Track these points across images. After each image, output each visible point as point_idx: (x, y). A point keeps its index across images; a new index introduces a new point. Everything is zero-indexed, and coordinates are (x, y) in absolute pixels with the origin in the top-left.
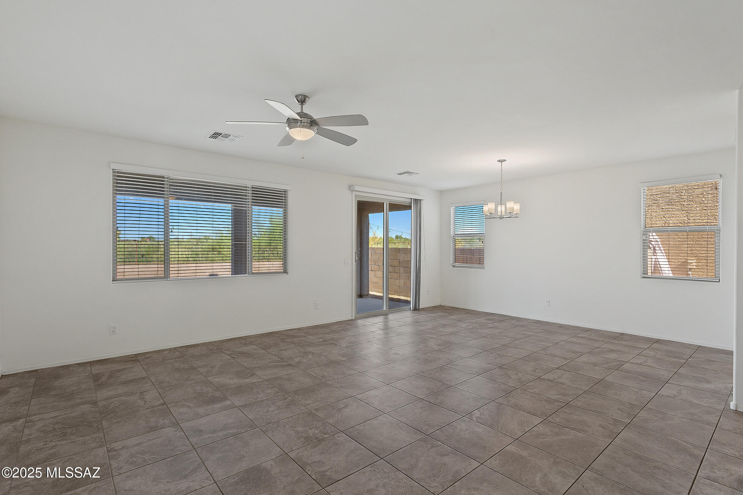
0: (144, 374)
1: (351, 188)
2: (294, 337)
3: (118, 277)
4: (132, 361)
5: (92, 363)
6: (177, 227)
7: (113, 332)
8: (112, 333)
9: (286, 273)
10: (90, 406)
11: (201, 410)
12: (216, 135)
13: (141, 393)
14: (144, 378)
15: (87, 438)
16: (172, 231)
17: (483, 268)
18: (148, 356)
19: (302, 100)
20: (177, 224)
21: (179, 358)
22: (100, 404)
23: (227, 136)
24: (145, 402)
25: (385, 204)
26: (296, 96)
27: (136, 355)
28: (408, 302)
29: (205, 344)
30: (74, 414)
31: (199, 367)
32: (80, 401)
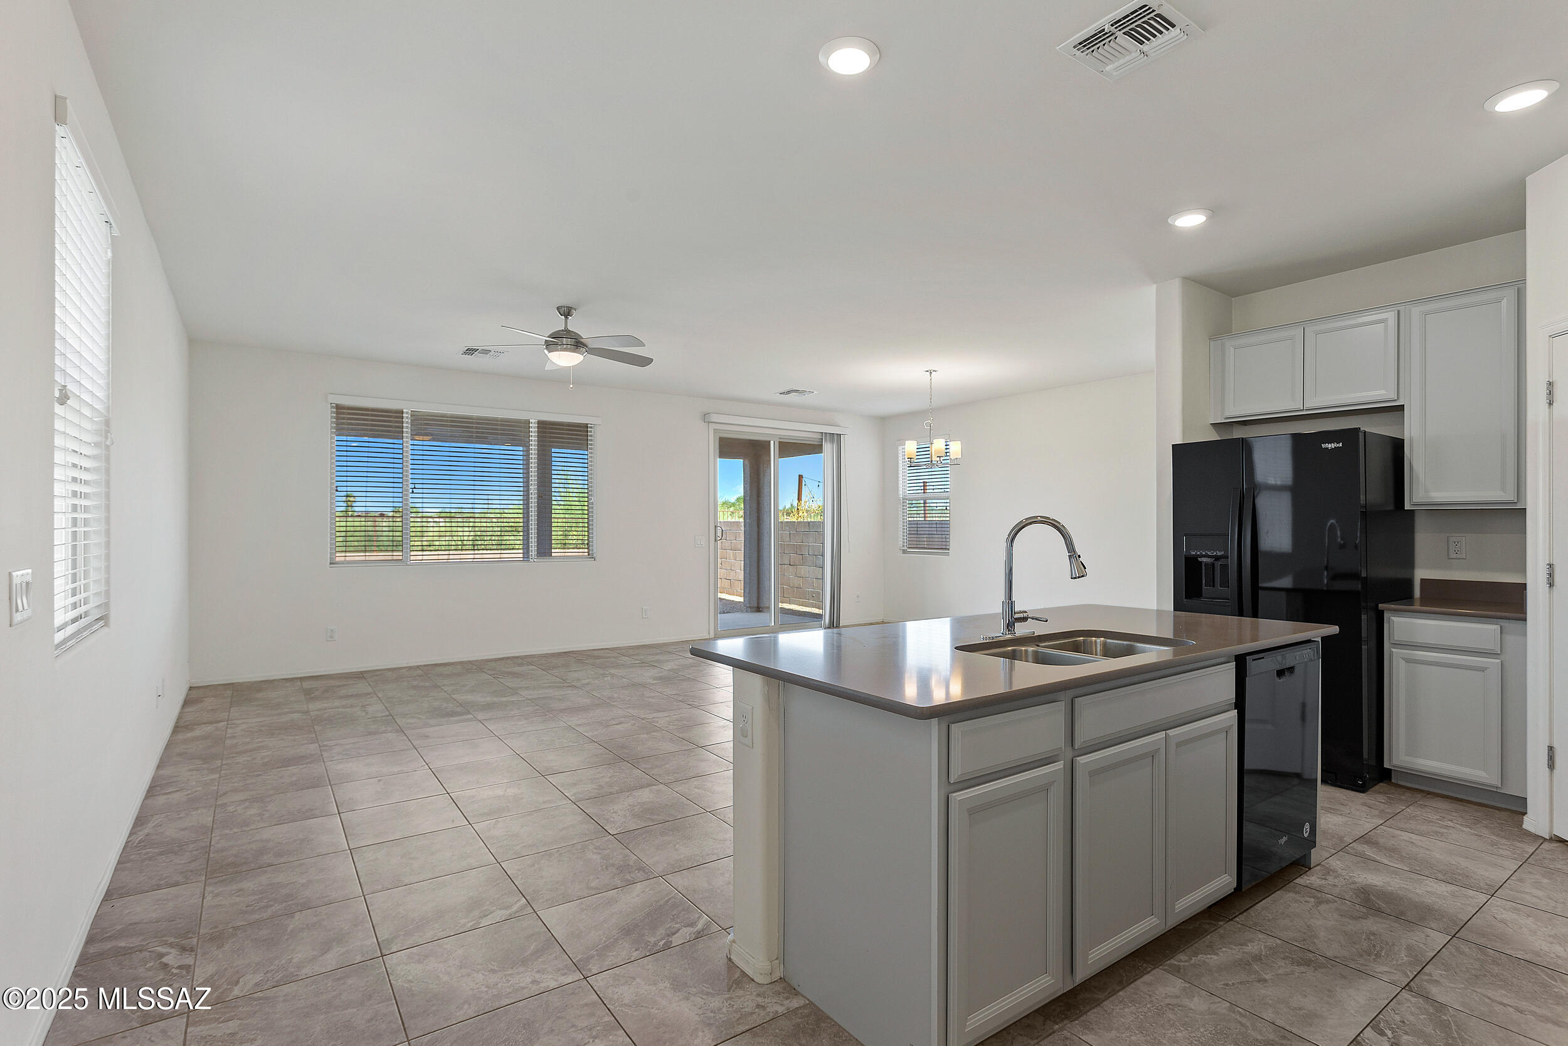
0: (370, 690)
1: (705, 417)
2: (598, 657)
3: (337, 559)
4: (357, 677)
5: (302, 679)
6: (421, 486)
7: (331, 637)
8: (329, 639)
9: (592, 558)
10: (301, 714)
11: (432, 722)
12: (470, 351)
13: (363, 706)
14: (369, 694)
15: (297, 737)
16: (413, 491)
17: (948, 554)
18: (378, 673)
19: (567, 312)
20: (421, 481)
21: (420, 676)
22: (312, 714)
23: (486, 352)
24: (367, 713)
25: (772, 442)
26: (558, 308)
27: (362, 672)
28: (819, 617)
29: (461, 663)
30: (282, 720)
31: (444, 685)
32: (287, 710)
